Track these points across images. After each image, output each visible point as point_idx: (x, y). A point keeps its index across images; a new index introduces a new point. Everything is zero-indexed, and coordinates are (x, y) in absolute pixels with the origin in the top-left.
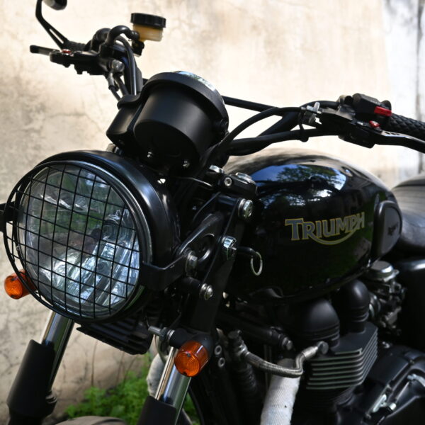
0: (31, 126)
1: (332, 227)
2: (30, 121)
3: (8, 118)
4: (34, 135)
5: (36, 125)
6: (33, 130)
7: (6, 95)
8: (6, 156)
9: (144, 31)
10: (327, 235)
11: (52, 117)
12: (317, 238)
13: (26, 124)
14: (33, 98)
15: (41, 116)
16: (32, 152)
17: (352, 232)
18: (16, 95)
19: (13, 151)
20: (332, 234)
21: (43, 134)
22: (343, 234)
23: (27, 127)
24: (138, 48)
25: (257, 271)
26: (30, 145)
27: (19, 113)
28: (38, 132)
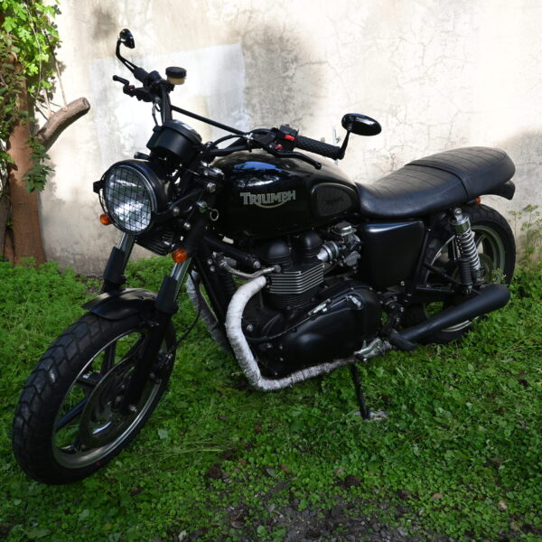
0: (286, 74)
1: (268, 198)
2: (287, 70)
3: (273, 69)
4: (288, 80)
5: (290, 73)
6: (288, 76)
7: (273, 51)
8: (270, 95)
9: (173, 81)
10: (265, 202)
11: (301, 66)
12: (259, 204)
13: (284, 72)
14: (290, 52)
15: (294, 66)
16: (286, 93)
17: (284, 201)
18: (279, 51)
19: (274, 92)
20: (268, 202)
21: (294, 80)
22: (276, 202)
23: (283, 75)
24: (171, 88)
25: (214, 218)
26: (285, 88)
27: (280, 65)
28: (291, 78)
